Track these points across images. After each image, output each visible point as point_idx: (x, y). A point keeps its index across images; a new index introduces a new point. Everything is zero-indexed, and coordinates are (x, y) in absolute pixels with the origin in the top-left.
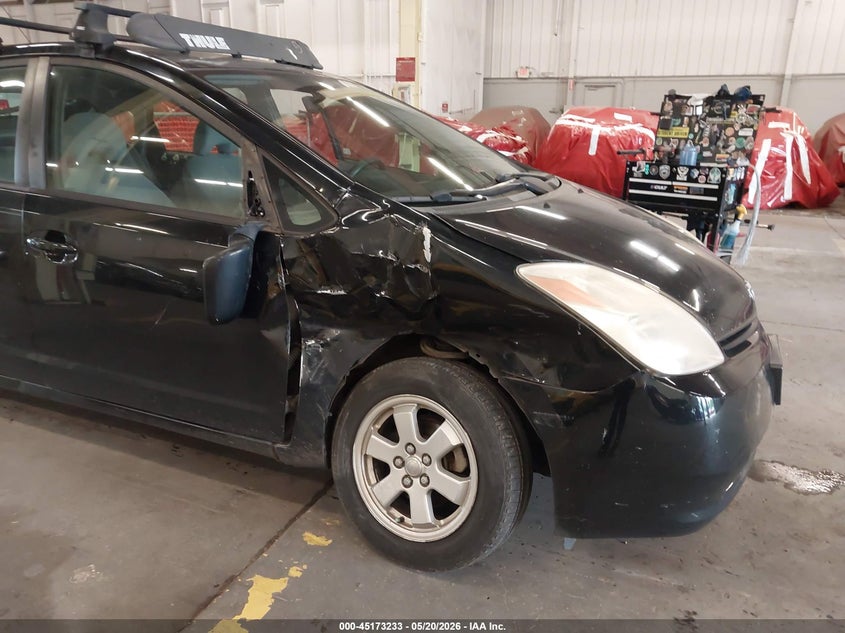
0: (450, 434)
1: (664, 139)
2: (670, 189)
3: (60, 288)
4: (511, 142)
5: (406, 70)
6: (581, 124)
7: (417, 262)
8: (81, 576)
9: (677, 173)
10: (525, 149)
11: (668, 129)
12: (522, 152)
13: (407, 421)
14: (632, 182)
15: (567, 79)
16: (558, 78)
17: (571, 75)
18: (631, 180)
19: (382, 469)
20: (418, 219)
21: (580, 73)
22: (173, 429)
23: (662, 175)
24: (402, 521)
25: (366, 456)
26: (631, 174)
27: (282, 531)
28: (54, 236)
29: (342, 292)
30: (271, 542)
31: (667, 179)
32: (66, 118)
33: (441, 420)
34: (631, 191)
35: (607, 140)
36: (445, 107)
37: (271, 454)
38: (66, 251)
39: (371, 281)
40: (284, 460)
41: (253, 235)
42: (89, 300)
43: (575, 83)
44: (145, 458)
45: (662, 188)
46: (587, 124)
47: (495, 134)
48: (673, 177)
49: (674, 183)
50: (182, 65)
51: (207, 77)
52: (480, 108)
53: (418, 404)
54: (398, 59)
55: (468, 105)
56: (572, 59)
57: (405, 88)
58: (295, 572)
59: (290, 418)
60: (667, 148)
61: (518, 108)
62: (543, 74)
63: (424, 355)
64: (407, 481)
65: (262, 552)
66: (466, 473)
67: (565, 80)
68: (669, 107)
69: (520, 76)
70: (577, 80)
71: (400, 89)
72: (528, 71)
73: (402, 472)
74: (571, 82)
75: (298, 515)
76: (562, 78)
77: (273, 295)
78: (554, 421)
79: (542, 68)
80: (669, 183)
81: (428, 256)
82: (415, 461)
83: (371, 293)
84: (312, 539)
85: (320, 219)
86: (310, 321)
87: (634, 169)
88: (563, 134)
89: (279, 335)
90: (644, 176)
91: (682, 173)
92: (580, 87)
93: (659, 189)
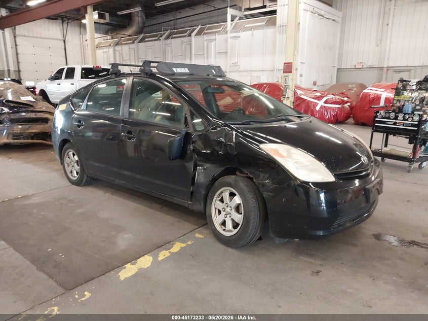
0: (237, 200)
1: (397, 100)
2: (395, 124)
3: (135, 153)
4: (341, 101)
5: (288, 68)
6: (376, 92)
7: (231, 142)
8: (126, 236)
9: (398, 116)
10: (349, 104)
11: (399, 96)
12: (346, 105)
13: (226, 195)
14: (377, 120)
15: (383, 68)
16: (378, 68)
17: (385, 66)
18: (376, 119)
19: (220, 212)
20: (232, 129)
21: (390, 65)
22: (160, 197)
23: (391, 117)
24: (224, 230)
25: (216, 208)
26: (376, 117)
27: (189, 232)
28: (130, 132)
29: (209, 152)
30: (185, 235)
31: (393, 119)
32: (137, 95)
33: (235, 195)
34: (376, 124)
35: (390, 100)
36: (315, 83)
37: (187, 206)
38: (132, 137)
39: (217, 148)
40: (190, 207)
41: (184, 133)
42: (144, 156)
43: (388, 70)
44: (152, 209)
45: (391, 123)
46: (379, 92)
47: (333, 96)
48: (396, 118)
49: (397, 121)
50: (171, 79)
51: (178, 83)
52: (335, 83)
53: (230, 190)
54: (284, 63)
55: (328, 82)
56: (387, 57)
57: (287, 76)
58: (189, 243)
59: (192, 193)
60: (398, 104)
61: (352, 84)
62: (369, 65)
63: (236, 175)
64: (226, 216)
65: (181, 237)
66: (241, 214)
67: (382, 68)
68: (400, 86)
69: (357, 67)
70: (388, 68)
71: (285, 77)
72: (362, 65)
73: (225, 213)
74: (385, 69)
75: (196, 229)
76: (380, 68)
77: (189, 152)
78: (269, 195)
79: (370, 63)
80: (395, 121)
81: (234, 140)
82: (228, 209)
83: (217, 152)
84: (197, 235)
85: (204, 128)
86: (200, 161)
87: (378, 114)
88: (366, 97)
89: (190, 166)
90: (383, 118)
91: (401, 116)
92: (390, 72)
93: (390, 123)
